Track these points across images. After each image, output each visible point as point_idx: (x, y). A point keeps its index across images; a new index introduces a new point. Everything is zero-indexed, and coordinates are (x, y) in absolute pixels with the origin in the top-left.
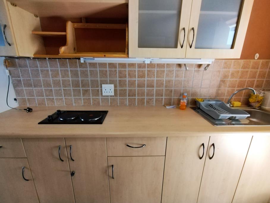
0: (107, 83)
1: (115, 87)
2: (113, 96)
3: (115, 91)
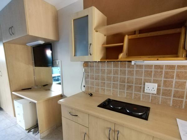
0: (150, 82)
1: (159, 86)
2: (155, 94)
3: (158, 90)
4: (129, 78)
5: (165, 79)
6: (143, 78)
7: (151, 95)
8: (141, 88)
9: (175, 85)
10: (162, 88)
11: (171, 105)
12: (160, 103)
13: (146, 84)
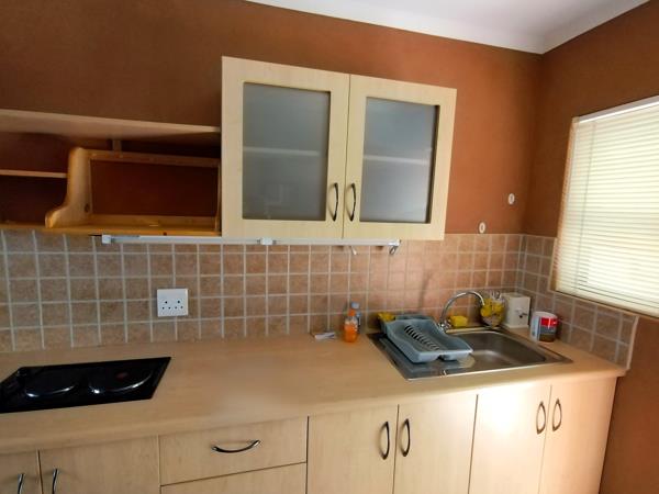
0: (170, 287)
1: (191, 294)
2: (186, 317)
3: (192, 304)
4: (106, 280)
5: (203, 276)
6: (149, 277)
7: (176, 320)
8: (146, 308)
9: (225, 287)
10: (199, 298)
11: (223, 336)
12: (200, 337)
13: (159, 292)
